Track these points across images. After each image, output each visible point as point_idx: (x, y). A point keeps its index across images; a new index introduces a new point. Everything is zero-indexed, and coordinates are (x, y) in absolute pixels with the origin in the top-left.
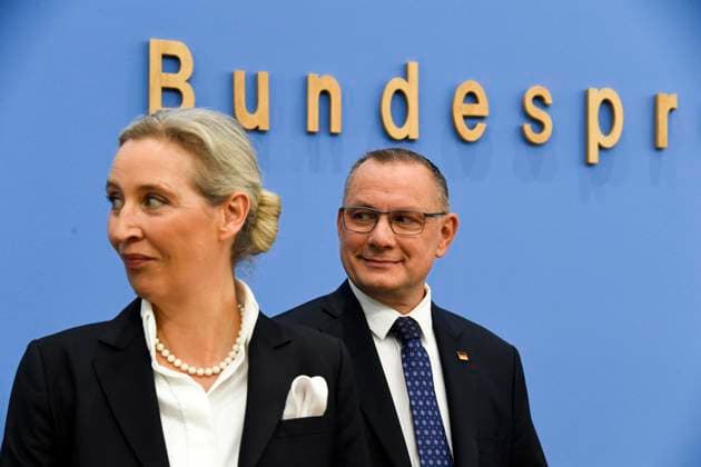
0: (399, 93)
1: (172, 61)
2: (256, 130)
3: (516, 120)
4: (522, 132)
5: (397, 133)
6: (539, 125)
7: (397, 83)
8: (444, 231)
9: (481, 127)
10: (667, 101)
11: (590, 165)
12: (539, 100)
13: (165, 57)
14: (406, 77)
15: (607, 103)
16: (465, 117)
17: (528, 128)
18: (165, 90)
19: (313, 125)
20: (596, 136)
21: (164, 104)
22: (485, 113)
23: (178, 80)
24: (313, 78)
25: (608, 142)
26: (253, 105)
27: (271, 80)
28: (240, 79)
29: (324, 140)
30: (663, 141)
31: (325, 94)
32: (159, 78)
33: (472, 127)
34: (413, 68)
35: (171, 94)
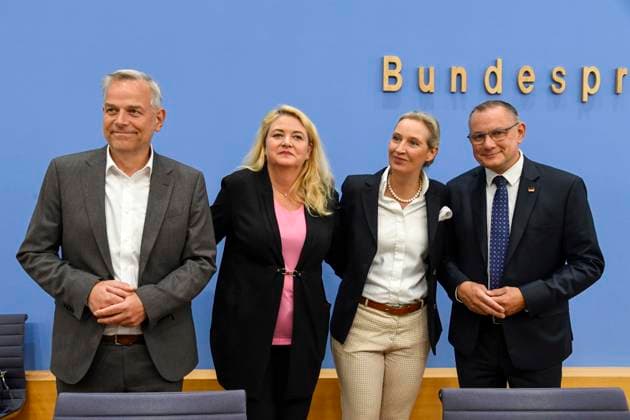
0: (493, 73)
1: (393, 65)
2: (428, 92)
3: (549, 83)
4: (551, 88)
5: (491, 91)
6: (559, 85)
7: (492, 69)
8: (520, 131)
9: (531, 86)
10: (622, 72)
11: (583, 102)
12: (559, 73)
13: (390, 63)
14: (496, 65)
15: (592, 73)
16: (524, 83)
17: (554, 86)
18: (390, 77)
19: (454, 89)
20: (587, 89)
21: (390, 83)
22: (533, 80)
23: (395, 73)
24: (453, 68)
25: (592, 92)
26: (427, 81)
27: (435, 71)
28: (422, 71)
29: (458, 95)
30: (619, 90)
31: (459, 75)
32: (388, 72)
33: (527, 87)
34: (500, 61)
35: (393, 79)
